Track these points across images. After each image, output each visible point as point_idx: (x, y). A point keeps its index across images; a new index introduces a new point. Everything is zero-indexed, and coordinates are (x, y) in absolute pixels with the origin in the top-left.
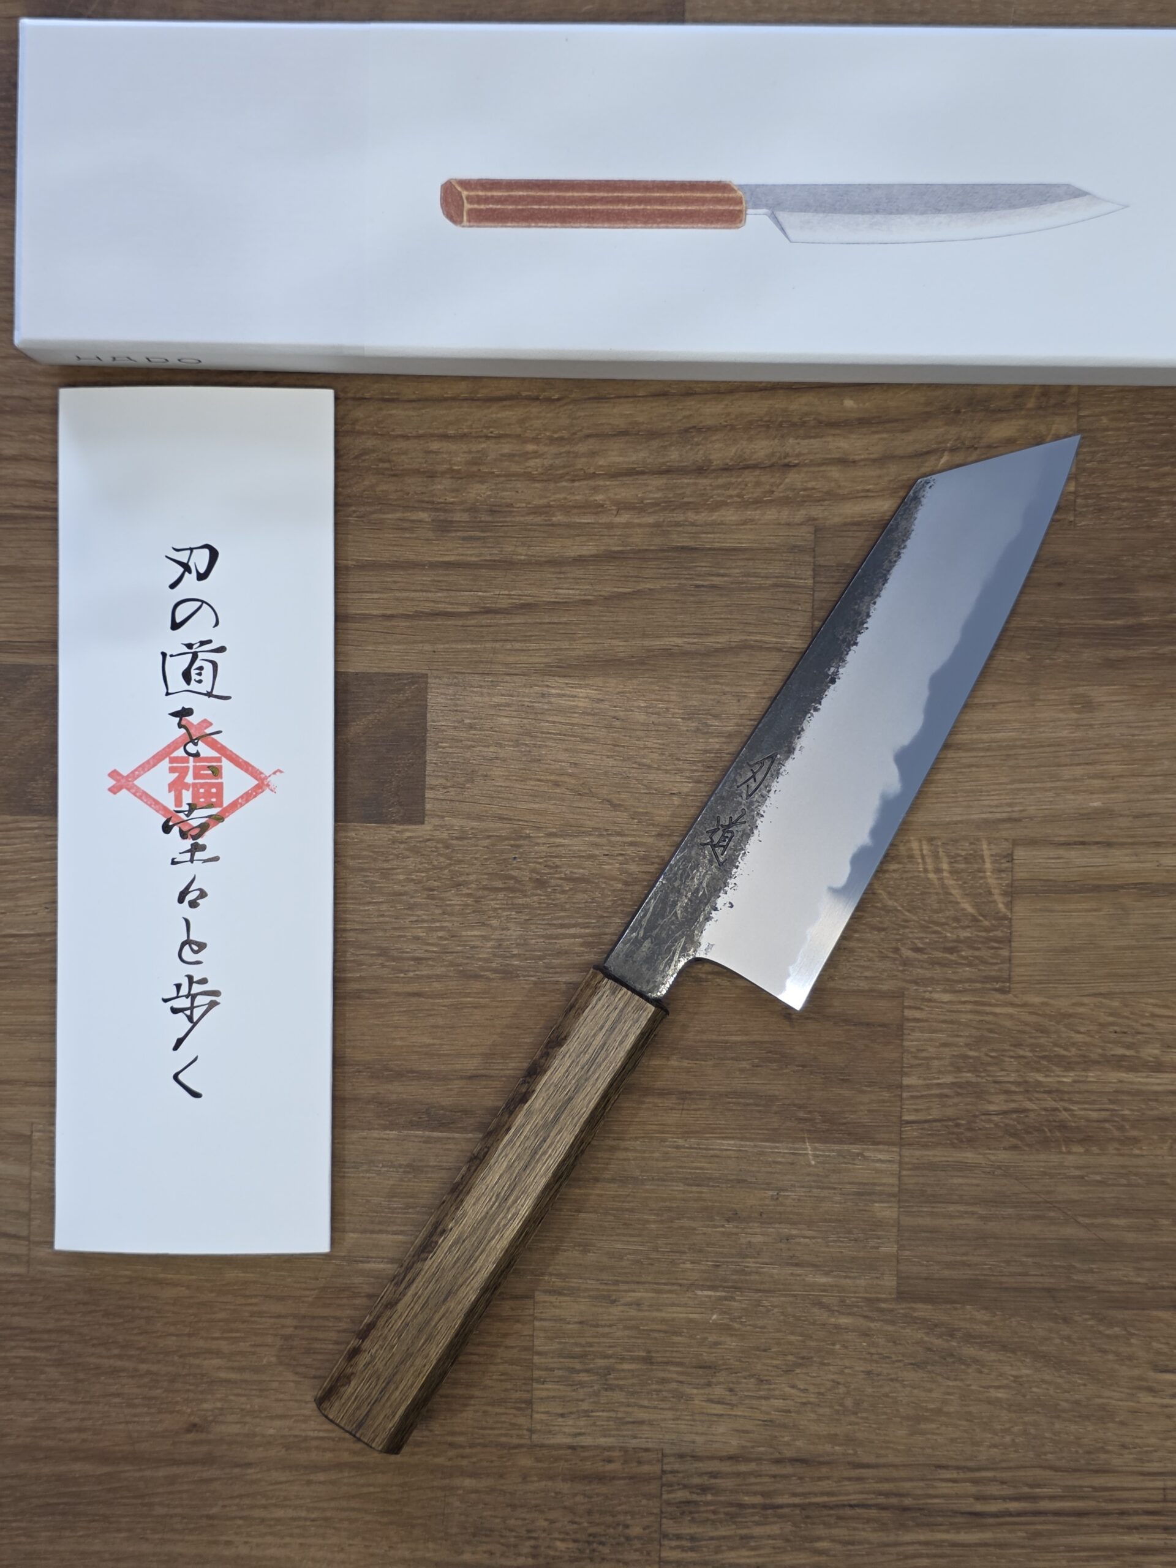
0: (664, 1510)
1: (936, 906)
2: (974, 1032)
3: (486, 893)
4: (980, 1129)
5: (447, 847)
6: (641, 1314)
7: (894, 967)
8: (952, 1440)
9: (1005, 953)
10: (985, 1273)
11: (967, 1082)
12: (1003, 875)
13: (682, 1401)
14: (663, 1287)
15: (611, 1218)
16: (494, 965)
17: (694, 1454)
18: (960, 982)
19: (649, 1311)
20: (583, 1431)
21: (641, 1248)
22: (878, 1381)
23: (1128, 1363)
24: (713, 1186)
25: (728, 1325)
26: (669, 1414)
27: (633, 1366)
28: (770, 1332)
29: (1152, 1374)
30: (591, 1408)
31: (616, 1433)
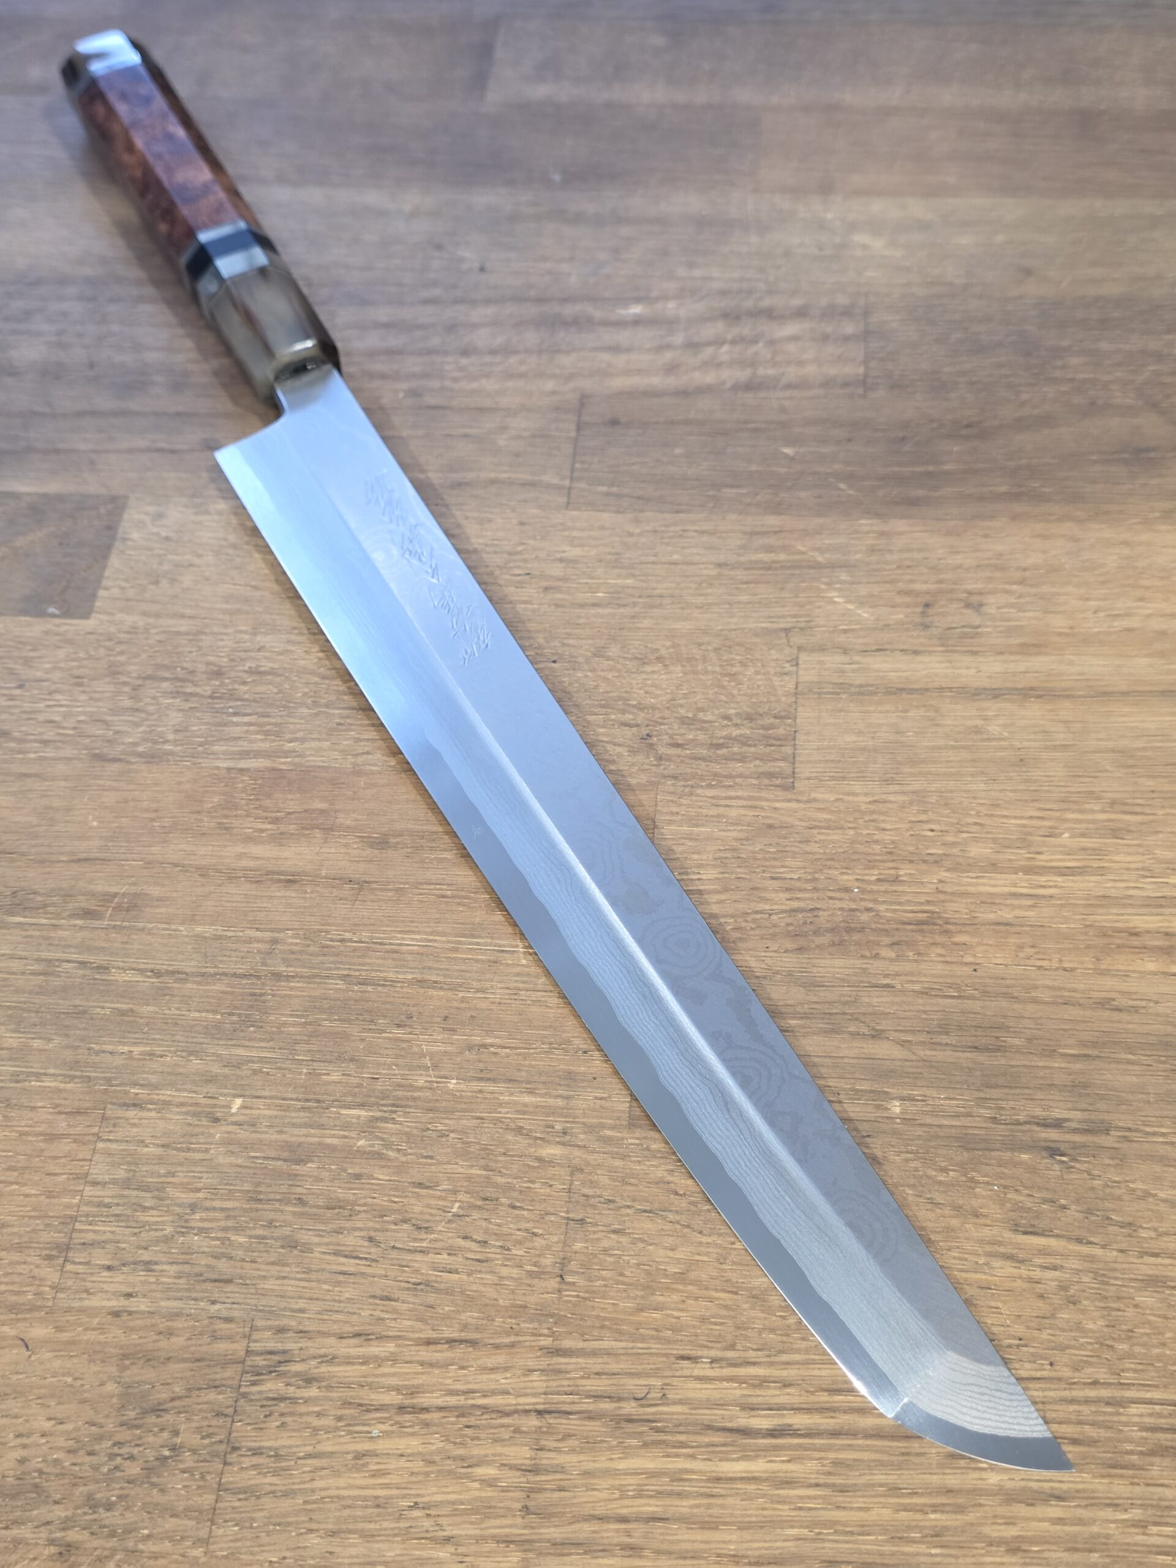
0: (238, 1409)
1: (700, 705)
2: (746, 827)
3: (148, 682)
5: (110, 640)
6: (255, 1136)
7: (647, 761)
8: (703, 1320)
9: (788, 750)
12: (786, 678)
13: (295, 1252)
15: (235, 1018)
16: (140, 749)
17: (301, 1328)
18: (730, 777)
19: (266, 1133)
20: (137, 1290)
21: (269, 1055)
22: (594, 1232)
23: (975, 1220)
24: (383, 985)
25: (380, 1153)
26: (274, 1270)
27: (229, 1204)
28: (440, 1163)
29: (1008, 1235)
30: (156, 1259)
31: (186, 1294)
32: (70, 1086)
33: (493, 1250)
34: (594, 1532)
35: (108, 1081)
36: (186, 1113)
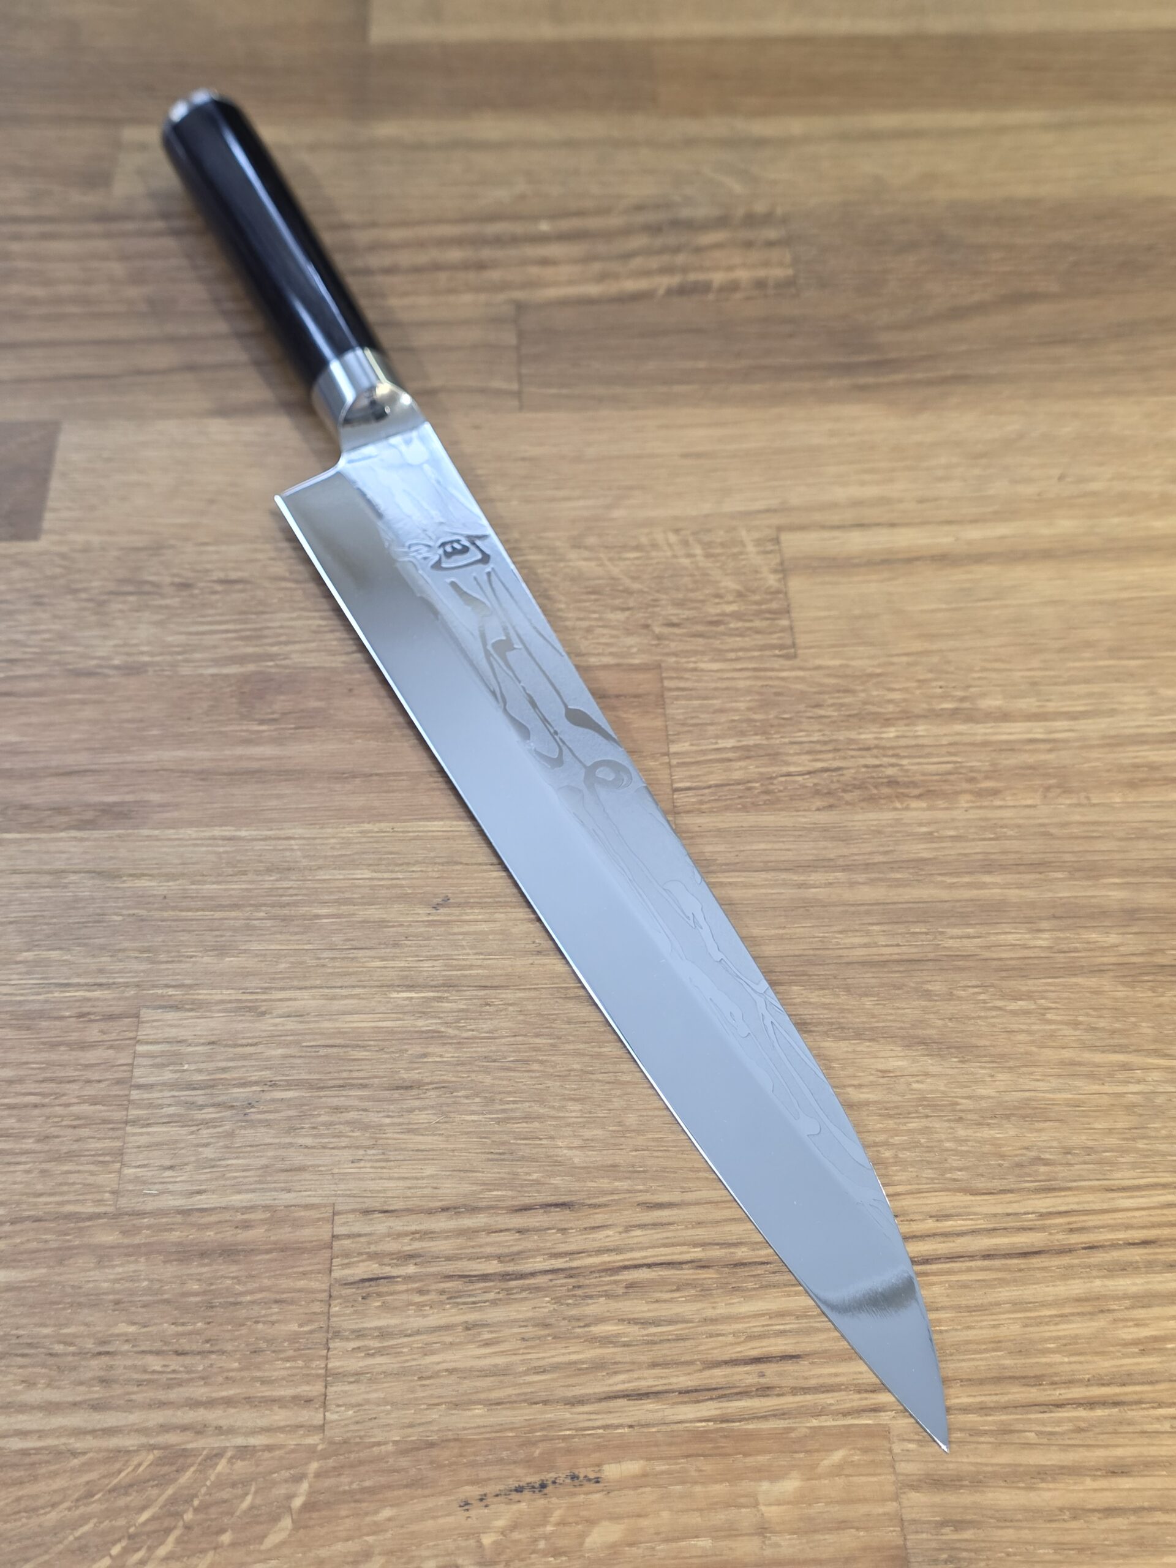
0: (334, 1293)
1: (690, 586)
2: (757, 697)
3: (113, 597)
4: (780, 791)
5: (66, 559)
6: (304, 1026)
7: (645, 642)
9: (785, 622)
10: (814, 946)
11: (756, 746)
12: (770, 556)
13: (368, 1135)
14: (338, 990)
16: (116, 662)
17: (386, 1208)
18: (732, 650)
19: (316, 1022)
20: (203, 1187)
21: (306, 947)
23: (1051, 1044)
25: (439, 1032)
26: (347, 1154)
27: (289, 1094)
31: (259, 1186)
32: (97, 994)
33: (574, 1114)
34: (725, 1376)
35: (137, 985)
36: (225, 1010)
